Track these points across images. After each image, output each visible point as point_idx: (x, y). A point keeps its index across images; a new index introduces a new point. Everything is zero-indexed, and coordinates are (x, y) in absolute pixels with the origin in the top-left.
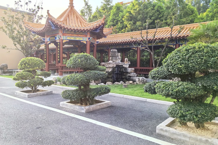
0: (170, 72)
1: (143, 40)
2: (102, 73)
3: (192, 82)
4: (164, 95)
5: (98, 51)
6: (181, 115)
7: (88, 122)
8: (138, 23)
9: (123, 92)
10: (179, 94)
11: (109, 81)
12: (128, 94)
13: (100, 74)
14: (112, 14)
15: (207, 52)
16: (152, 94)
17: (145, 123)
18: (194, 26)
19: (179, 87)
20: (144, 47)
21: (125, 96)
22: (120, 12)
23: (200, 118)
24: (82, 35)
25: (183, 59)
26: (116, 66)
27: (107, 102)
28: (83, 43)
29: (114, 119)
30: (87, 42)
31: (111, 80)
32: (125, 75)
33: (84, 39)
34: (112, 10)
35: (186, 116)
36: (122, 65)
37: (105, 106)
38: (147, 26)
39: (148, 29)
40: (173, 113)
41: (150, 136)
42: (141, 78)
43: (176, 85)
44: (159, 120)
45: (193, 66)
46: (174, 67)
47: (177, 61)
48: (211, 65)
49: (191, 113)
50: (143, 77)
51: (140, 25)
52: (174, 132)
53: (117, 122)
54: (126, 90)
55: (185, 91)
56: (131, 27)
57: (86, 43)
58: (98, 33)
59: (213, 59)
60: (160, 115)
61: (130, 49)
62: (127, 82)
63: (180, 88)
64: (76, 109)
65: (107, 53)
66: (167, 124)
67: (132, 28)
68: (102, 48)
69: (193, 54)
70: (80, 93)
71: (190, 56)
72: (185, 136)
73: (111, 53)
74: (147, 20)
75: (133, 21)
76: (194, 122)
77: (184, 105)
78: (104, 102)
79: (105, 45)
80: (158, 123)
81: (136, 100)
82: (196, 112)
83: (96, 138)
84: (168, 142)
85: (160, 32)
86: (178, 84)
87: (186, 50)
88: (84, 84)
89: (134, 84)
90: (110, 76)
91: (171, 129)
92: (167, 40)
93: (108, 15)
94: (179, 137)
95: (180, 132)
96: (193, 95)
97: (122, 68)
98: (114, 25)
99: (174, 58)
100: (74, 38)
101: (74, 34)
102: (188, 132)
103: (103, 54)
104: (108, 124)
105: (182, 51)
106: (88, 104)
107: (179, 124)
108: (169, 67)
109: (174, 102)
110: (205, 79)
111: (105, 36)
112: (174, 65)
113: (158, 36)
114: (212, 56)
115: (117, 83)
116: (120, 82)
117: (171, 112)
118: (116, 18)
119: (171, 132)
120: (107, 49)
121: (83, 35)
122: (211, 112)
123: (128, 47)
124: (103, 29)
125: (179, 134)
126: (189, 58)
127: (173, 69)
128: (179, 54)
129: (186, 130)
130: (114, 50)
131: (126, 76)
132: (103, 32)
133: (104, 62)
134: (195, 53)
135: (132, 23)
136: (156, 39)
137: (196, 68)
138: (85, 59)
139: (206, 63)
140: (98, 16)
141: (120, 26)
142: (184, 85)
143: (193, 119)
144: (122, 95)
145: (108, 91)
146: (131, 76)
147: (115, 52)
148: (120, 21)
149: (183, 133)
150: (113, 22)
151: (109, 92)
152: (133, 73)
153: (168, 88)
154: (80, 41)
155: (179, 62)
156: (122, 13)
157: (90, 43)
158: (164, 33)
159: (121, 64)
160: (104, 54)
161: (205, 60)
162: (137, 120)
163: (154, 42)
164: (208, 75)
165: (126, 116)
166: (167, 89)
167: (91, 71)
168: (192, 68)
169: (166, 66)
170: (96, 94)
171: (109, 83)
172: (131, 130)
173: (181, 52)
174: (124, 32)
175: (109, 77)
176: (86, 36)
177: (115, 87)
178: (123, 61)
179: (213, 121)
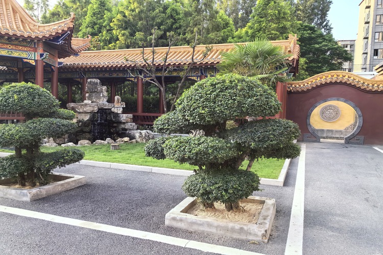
0: (187, 120)
1: (147, 65)
2: (65, 122)
3: (220, 137)
4: (178, 160)
5: (62, 81)
6: (204, 191)
7: (36, 219)
8: (139, 35)
9: (109, 157)
10: (200, 158)
11: (85, 138)
12: (119, 162)
13: (63, 125)
14: (89, 13)
15: (242, 89)
16: (159, 159)
17: (147, 209)
18: (228, 47)
19: (200, 146)
20: (150, 78)
21: (115, 165)
22: (105, 11)
23: (231, 194)
24: (25, 46)
25: (207, 100)
26: (99, 109)
27: (77, 177)
28: (29, 63)
29: (89, 208)
30: (36, 61)
31: (88, 135)
32: (115, 127)
33: (32, 57)
34: (90, 5)
35: (210, 192)
36: (110, 109)
37: (73, 185)
38: (153, 41)
39: (156, 46)
40: (191, 190)
41: (155, 232)
42: (144, 132)
43: (196, 142)
44: (170, 202)
45: (222, 112)
46: (194, 113)
47: (198, 102)
48: (247, 109)
49: (219, 187)
50: (148, 131)
51: (141, 38)
52: (194, 221)
53: (95, 214)
54: (117, 155)
55: (210, 151)
56: (125, 41)
57: (34, 64)
58: (61, 45)
59: (250, 100)
60: (173, 194)
61: (125, 79)
62: (119, 139)
63: (202, 147)
64: (11, 195)
65: (81, 86)
66: (183, 208)
67: (128, 43)
68: (69, 76)
69: (222, 92)
70: (18, 163)
71: (217, 95)
72: (209, 225)
73: (89, 85)
74: (153, 31)
75: (129, 30)
76: (223, 202)
77: (208, 174)
78: (71, 177)
79: (76, 69)
80: (169, 208)
81: (133, 172)
82: (225, 186)
83: (51, 248)
84: (184, 238)
85: (176, 54)
86: (198, 141)
87: (212, 85)
88: (27, 146)
89: (131, 143)
90: (87, 129)
91: (190, 217)
92: (186, 67)
93: (83, 13)
94: (201, 228)
95: (203, 220)
96: (222, 158)
97: (110, 114)
98: (93, 34)
99: (193, 97)
100: (8, 52)
101: (7, 44)
102: (215, 218)
103: (72, 86)
104: (77, 218)
105: (206, 86)
106: (38, 184)
107: (202, 207)
108: (185, 112)
109: (195, 171)
110: (239, 131)
111: (76, 53)
112: (194, 110)
113: (172, 60)
114: (249, 96)
115: (99, 141)
116: (105, 140)
117: (189, 188)
118: (99, 21)
119: (189, 221)
120: (81, 78)
121: (29, 47)
122: (248, 183)
123: (121, 75)
124: (71, 40)
125: (201, 223)
126: (215, 99)
127: (191, 116)
128: (200, 90)
129: (212, 214)
130: (93, 80)
131: (117, 129)
132: (70, 45)
133: (74, 102)
134: (225, 90)
135: (127, 33)
136: (169, 64)
137: (226, 115)
138: (30, 94)
139: (240, 106)
140: (62, 13)
141: (106, 37)
142: (208, 141)
143: (222, 197)
144: (107, 164)
145: (78, 157)
146: (126, 128)
147: (97, 83)
148: (105, 27)
149: (207, 222)
150: (93, 28)
151: (81, 159)
152: (130, 124)
153: (184, 147)
154: (21, 59)
155: (200, 105)
156: (109, 13)
157: (44, 64)
158: (183, 56)
159: (107, 106)
160: (75, 88)
161: (238, 101)
162: (134, 207)
163: (166, 70)
164: (243, 125)
165: (113, 201)
166: (182, 149)
167: (43, 120)
168: (220, 114)
169: (180, 111)
170: (54, 163)
171: (84, 142)
172: (121, 226)
173: (204, 88)
174: (114, 49)
175: (85, 130)
176: (35, 50)
177: (96, 149)
178: (111, 100)
179: (250, 197)
